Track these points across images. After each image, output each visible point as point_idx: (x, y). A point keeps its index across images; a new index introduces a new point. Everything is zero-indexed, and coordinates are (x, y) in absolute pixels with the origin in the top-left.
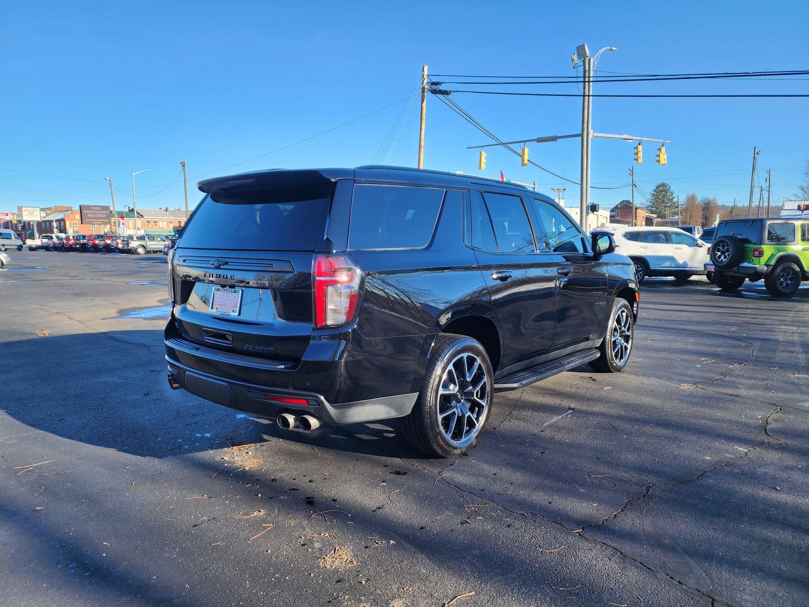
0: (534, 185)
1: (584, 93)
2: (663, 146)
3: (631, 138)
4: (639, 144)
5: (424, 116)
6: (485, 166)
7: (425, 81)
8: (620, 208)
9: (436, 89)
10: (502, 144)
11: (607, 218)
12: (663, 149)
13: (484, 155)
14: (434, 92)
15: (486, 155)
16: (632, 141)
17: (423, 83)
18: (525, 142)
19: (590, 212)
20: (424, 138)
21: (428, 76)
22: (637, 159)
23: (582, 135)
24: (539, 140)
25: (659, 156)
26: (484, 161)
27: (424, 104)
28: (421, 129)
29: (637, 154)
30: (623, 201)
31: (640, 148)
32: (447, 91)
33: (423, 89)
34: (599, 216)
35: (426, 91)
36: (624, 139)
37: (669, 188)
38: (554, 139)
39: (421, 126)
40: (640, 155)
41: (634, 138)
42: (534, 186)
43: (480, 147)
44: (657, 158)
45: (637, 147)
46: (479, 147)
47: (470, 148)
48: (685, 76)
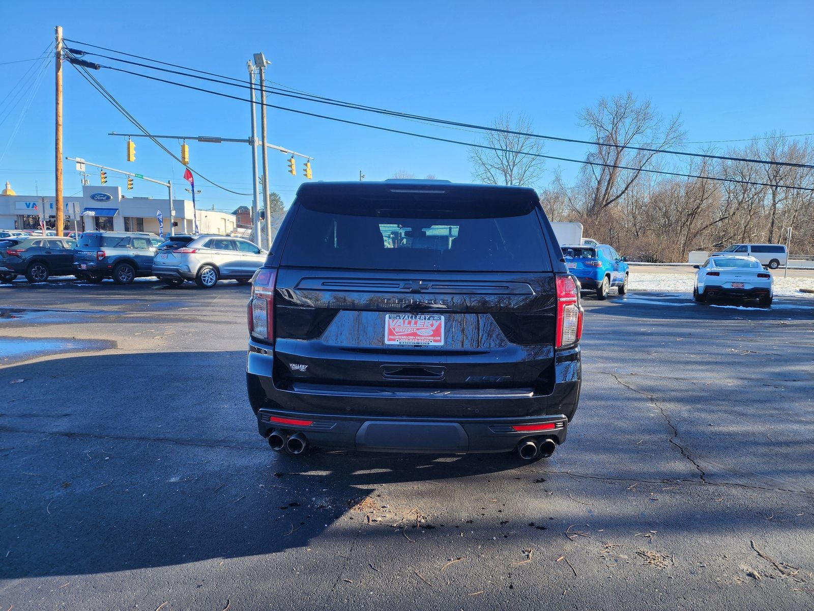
0: (169, 183)
1: (262, 101)
2: (308, 161)
3: (286, 150)
4: (292, 157)
5: (61, 88)
6: (135, 158)
7: (61, 45)
8: (241, 214)
9: (76, 58)
10: (150, 136)
11: (233, 222)
12: (309, 164)
13: (132, 145)
14: (74, 61)
15: (135, 146)
16: (286, 153)
17: (57, 47)
18: (184, 138)
19: (260, 218)
20: (63, 115)
21: (64, 40)
22: (291, 171)
23: (251, 142)
24: (201, 139)
25: (305, 170)
26: (132, 152)
27: (60, 73)
28: (57, 104)
29: (291, 166)
30: (241, 208)
31: (293, 160)
32: (94, 64)
33: (58, 55)
34: (227, 220)
35: (62, 57)
36: (281, 151)
37: (280, 198)
38: (218, 140)
39: (57, 100)
40: (294, 167)
41: (289, 151)
42: (169, 185)
43: (127, 135)
44: (305, 173)
45: (291, 160)
46: (125, 135)
47: (113, 134)
48: (354, 106)
